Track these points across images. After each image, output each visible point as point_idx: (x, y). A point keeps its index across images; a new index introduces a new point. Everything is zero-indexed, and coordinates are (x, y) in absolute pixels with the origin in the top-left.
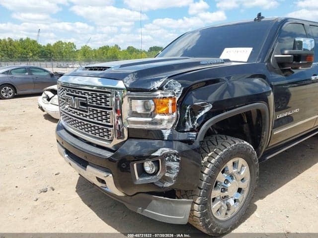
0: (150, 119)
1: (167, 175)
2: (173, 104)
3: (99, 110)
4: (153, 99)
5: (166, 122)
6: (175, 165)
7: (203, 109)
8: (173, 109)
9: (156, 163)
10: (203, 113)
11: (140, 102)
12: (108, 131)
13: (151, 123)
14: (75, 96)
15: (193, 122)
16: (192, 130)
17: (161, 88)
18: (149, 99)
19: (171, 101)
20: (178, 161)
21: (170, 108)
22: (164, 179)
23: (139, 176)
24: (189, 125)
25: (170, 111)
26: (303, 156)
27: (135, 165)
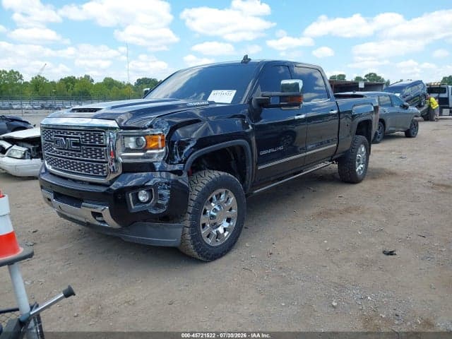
0: (142, 154)
1: (159, 202)
2: (162, 140)
3: (93, 148)
4: (145, 135)
5: (157, 155)
6: (166, 193)
7: (189, 144)
8: (162, 144)
9: (150, 191)
10: (188, 147)
11: (132, 139)
12: (103, 167)
13: (143, 157)
14: (65, 137)
15: (180, 156)
16: (180, 162)
17: (151, 126)
18: (141, 136)
19: (160, 137)
20: (169, 189)
21: (160, 143)
22: (158, 206)
23: (134, 205)
24: (178, 158)
25: (160, 146)
26: (296, 190)
27: (130, 194)
